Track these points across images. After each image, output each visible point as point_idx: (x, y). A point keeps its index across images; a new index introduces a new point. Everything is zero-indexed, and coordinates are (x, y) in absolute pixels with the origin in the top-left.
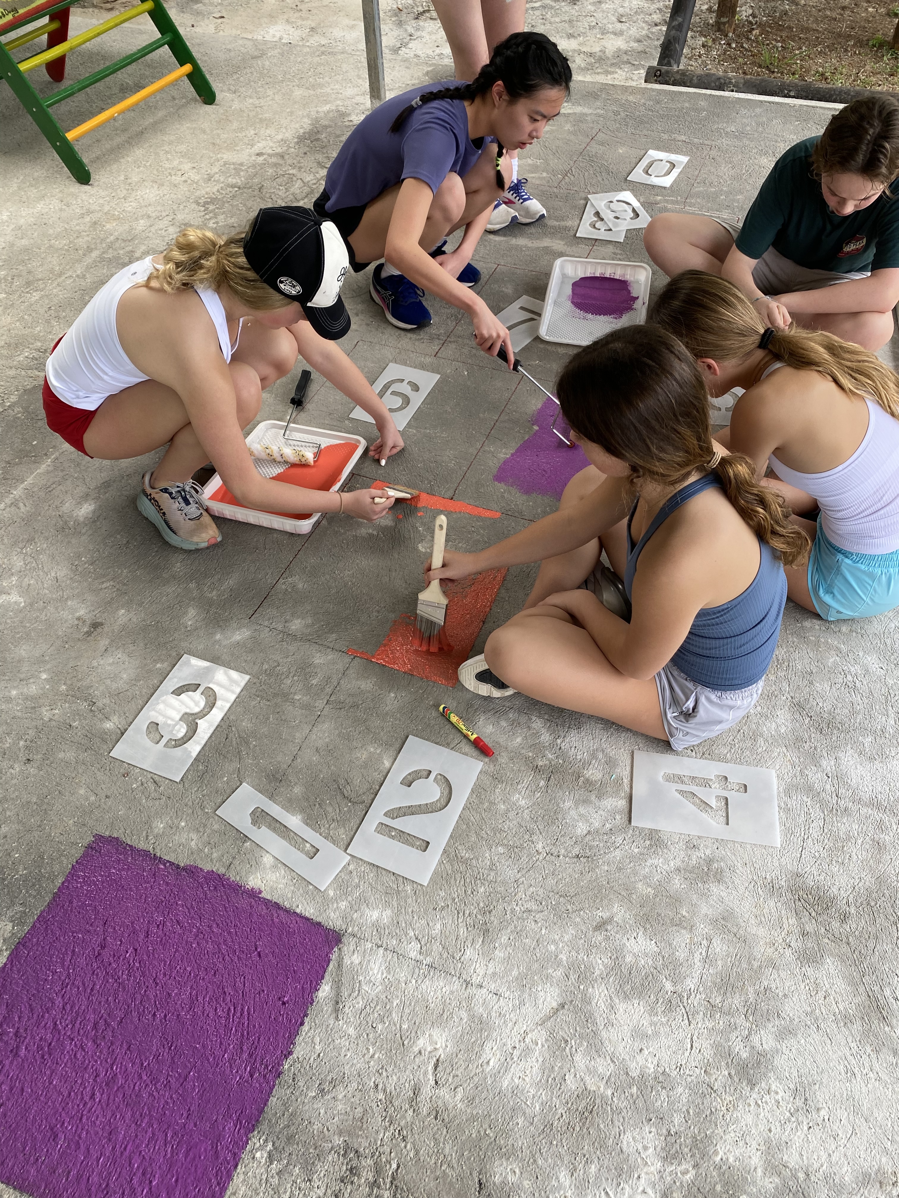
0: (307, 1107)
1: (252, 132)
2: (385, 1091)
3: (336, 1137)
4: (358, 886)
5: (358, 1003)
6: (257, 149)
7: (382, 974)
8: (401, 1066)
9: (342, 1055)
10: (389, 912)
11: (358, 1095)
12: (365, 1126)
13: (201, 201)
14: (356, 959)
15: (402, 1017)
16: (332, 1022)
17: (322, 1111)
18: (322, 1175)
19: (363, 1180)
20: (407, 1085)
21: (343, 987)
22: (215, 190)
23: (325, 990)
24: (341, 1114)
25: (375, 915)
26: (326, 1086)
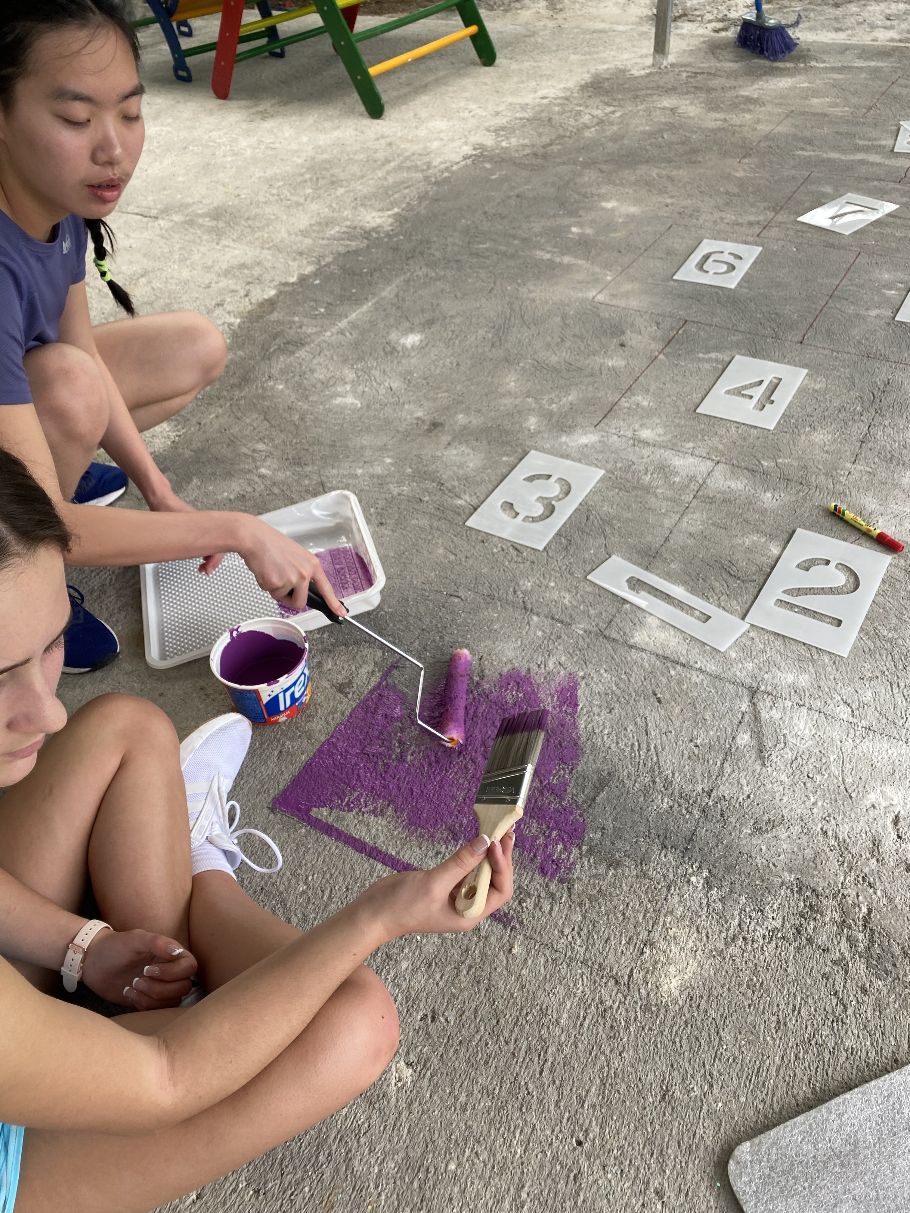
0: (744, 842)
1: (534, 84)
2: (836, 838)
3: (786, 874)
4: (763, 651)
5: (787, 754)
6: (540, 93)
7: (810, 730)
8: (853, 816)
9: (778, 799)
10: (807, 677)
11: (805, 838)
12: (819, 867)
13: (492, 128)
14: (776, 714)
15: (843, 771)
16: (758, 768)
17: (764, 848)
18: (775, 908)
19: (828, 919)
20: (864, 836)
21: (765, 738)
22: (504, 121)
24: (788, 853)
25: (790, 678)
26: (763, 825)
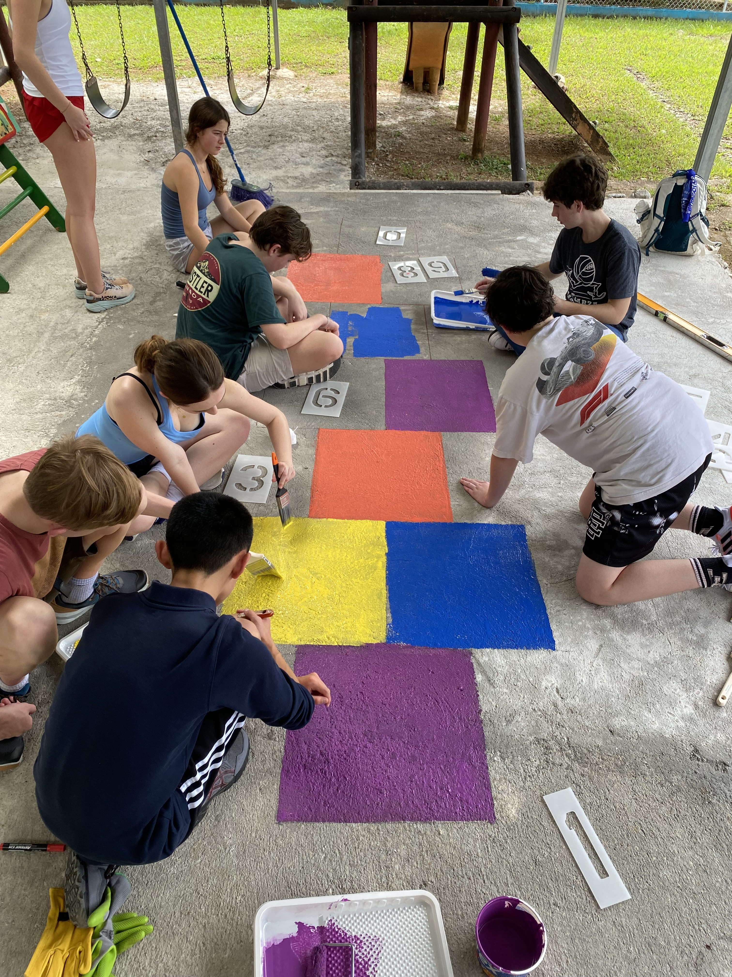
0: (506, 730)
2: (540, 710)
3: (530, 737)
5: (500, 677)
6: (119, 255)
8: (541, 696)
9: (508, 702)
11: (528, 716)
12: (540, 728)
15: (527, 676)
16: (492, 690)
17: (515, 729)
18: (534, 755)
19: (555, 750)
20: (549, 704)
21: (487, 673)
23: (479, 678)
24: (525, 727)
26: (509, 718)
